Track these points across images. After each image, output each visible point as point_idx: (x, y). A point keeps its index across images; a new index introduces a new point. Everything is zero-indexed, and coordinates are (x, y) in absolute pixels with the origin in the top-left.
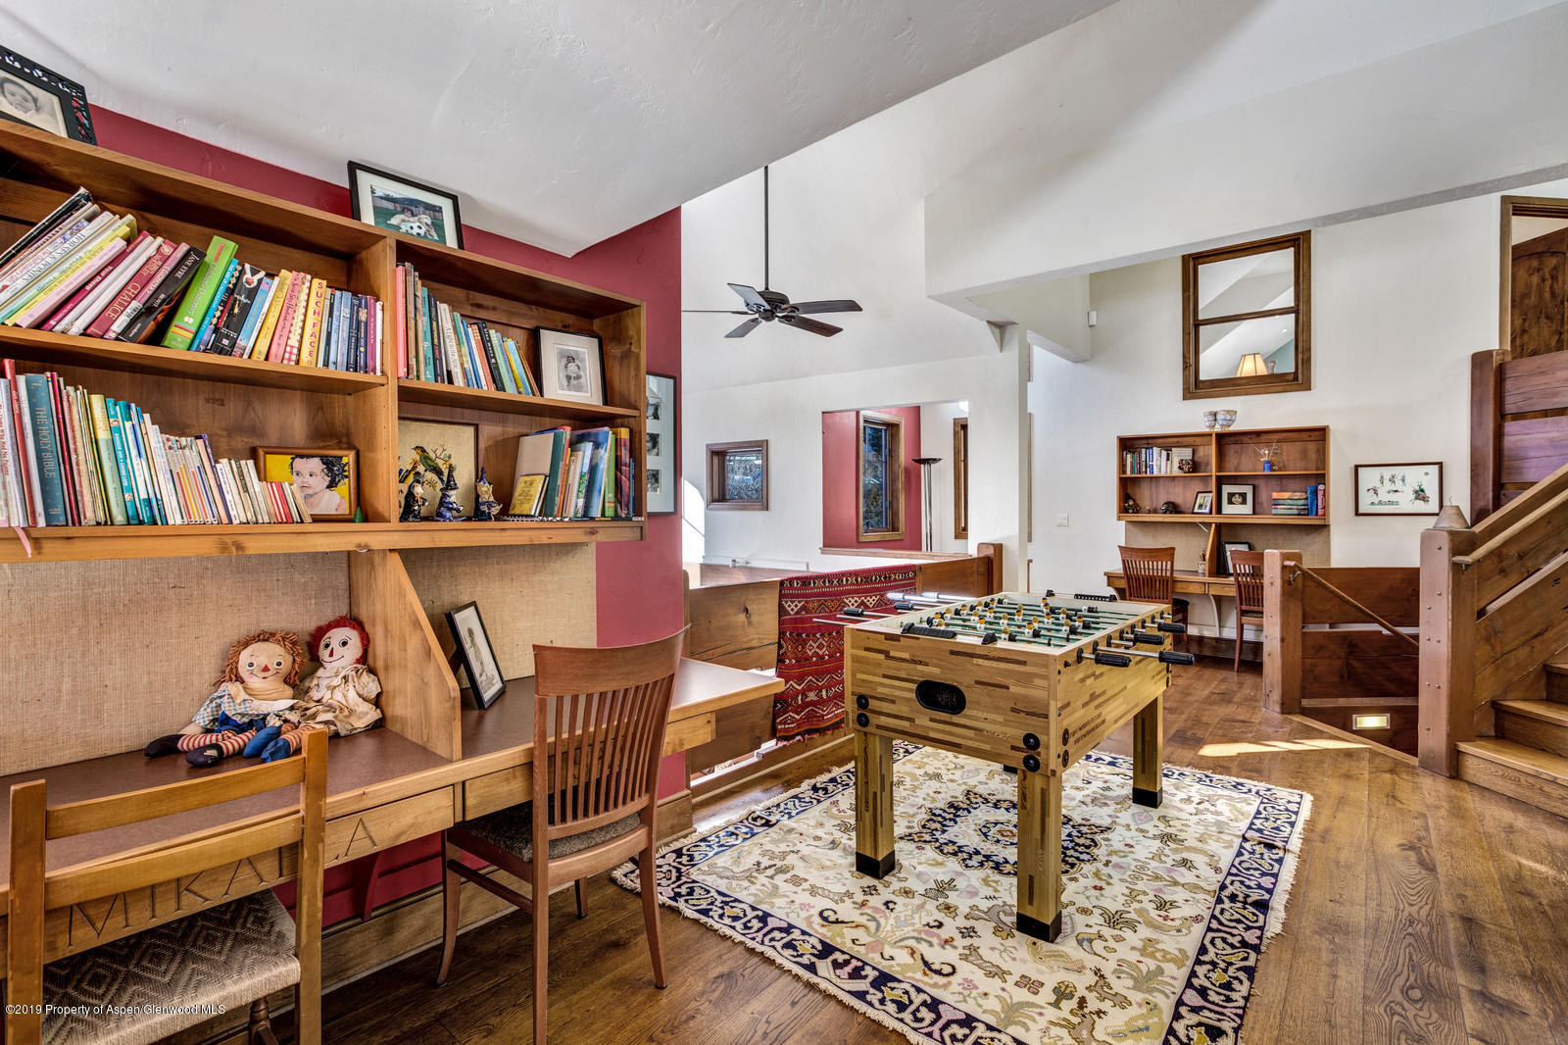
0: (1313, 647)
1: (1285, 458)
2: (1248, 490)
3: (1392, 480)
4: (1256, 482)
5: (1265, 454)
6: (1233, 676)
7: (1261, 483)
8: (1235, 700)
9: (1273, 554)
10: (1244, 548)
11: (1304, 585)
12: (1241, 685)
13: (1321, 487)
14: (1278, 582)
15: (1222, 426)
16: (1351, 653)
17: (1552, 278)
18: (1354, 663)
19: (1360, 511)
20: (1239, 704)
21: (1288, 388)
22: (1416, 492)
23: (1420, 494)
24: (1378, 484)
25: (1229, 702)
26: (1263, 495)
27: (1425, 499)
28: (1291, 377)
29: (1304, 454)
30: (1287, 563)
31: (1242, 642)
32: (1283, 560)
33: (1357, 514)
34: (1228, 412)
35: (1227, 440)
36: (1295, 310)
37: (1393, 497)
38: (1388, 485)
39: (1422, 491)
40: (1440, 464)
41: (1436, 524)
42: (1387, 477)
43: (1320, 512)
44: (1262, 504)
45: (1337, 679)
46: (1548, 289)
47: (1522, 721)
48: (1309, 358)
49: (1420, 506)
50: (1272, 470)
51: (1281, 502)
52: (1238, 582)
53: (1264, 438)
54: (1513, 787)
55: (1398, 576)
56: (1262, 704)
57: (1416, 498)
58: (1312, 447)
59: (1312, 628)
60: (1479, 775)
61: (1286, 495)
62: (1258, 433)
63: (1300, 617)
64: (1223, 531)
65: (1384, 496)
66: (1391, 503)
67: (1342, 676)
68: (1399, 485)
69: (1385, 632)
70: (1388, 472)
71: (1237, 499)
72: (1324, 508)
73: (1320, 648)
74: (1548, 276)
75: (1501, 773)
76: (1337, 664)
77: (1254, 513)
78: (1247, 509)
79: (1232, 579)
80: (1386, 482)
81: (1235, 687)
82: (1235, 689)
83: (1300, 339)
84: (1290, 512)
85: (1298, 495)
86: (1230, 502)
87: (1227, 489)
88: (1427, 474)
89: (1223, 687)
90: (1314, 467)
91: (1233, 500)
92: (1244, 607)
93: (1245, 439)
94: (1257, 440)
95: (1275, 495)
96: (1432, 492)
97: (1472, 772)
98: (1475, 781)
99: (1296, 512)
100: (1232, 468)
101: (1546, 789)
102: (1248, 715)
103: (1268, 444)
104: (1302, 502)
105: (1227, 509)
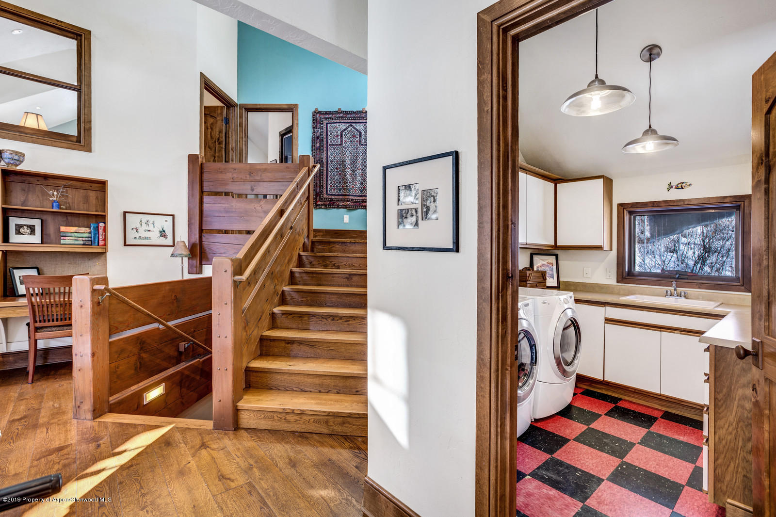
0: (117, 351)
1: (70, 200)
2: (37, 223)
3: (147, 223)
4: (44, 217)
5: (54, 195)
6: (27, 388)
7: (49, 219)
8: (41, 421)
9: (83, 280)
10: (34, 272)
11: (110, 304)
12: (40, 397)
13: (102, 225)
14: (88, 305)
15: (8, 164)
16: (141, 348)
17: (211, 128)
18: (144, 355)
19: (127, 243)
20: (48, 425)
21: (73, 146)
22: (161, 232)
23: (163, 234)
24: (138, 226)
25: (36, 426)
26: (51, 229)
27: (165, 236)
28: (75, 139)
29: (86, 199)
30: (97, 287)
31: (36, 350)
32: (93, 285)
33: (125, 245)
34: (16, 153)
35: (12, 178)
36: (78, 89)
37: (148, 234)
38: (145, 227)
39: (164, 231)
40: (173, 216)
41: (174, 251)
42: (144, 221)
43: (101, 243)
44: (49, 235)
45: (133, 372)
46: (209, 133)
47: (260, 374)
48: (90, 129)
49: (163, 241)
50: (60, 208)
51: (69, 234)
52: (32, 303)
53: (51, 181)
54: (270, 423)
55: (167, 288)
56: (70, 415)
57: (161, 236)
58: (92, 195)
59: (115, 338)
60: (251, 421)
61: (73, 229)
62: (46, 177)
63: (107, 331)
64: (9, 258)
65: (142, 234)
66: (146, 238)
67: (136, 369)
68: (151, 227)
69: (161, 327)
70: (145, 218)
71: (25, 230)
72: (104, 240)
73: (123, 351)
74: (209, 127)
75: (263, 416)
76: (133, 359)
77: (42, 243)
78: (36, 239)
79: (23, 301)
80: (143, 224)
81: (34, 403)
82: (36, 406)
83: (83, 112)
84: (76, 242)
85: (83, 230)
86: (18, 232)
87: (13, 221)
88: (166, 221)
89: (22, 408)
90: (94, 209)
91: (22, 230)
92: (38, 325)
93: (32, 180)
94: (44, 182)
95: (63, 229)
96: (169, 233)
97: (246, 421)
98: (248, 426)
99: (82, 242)
100: (19, 202)
101: (288, 418)
102: (62, 436)
103: (56, 188)
104: (87, 235)
105: (14, 238)
